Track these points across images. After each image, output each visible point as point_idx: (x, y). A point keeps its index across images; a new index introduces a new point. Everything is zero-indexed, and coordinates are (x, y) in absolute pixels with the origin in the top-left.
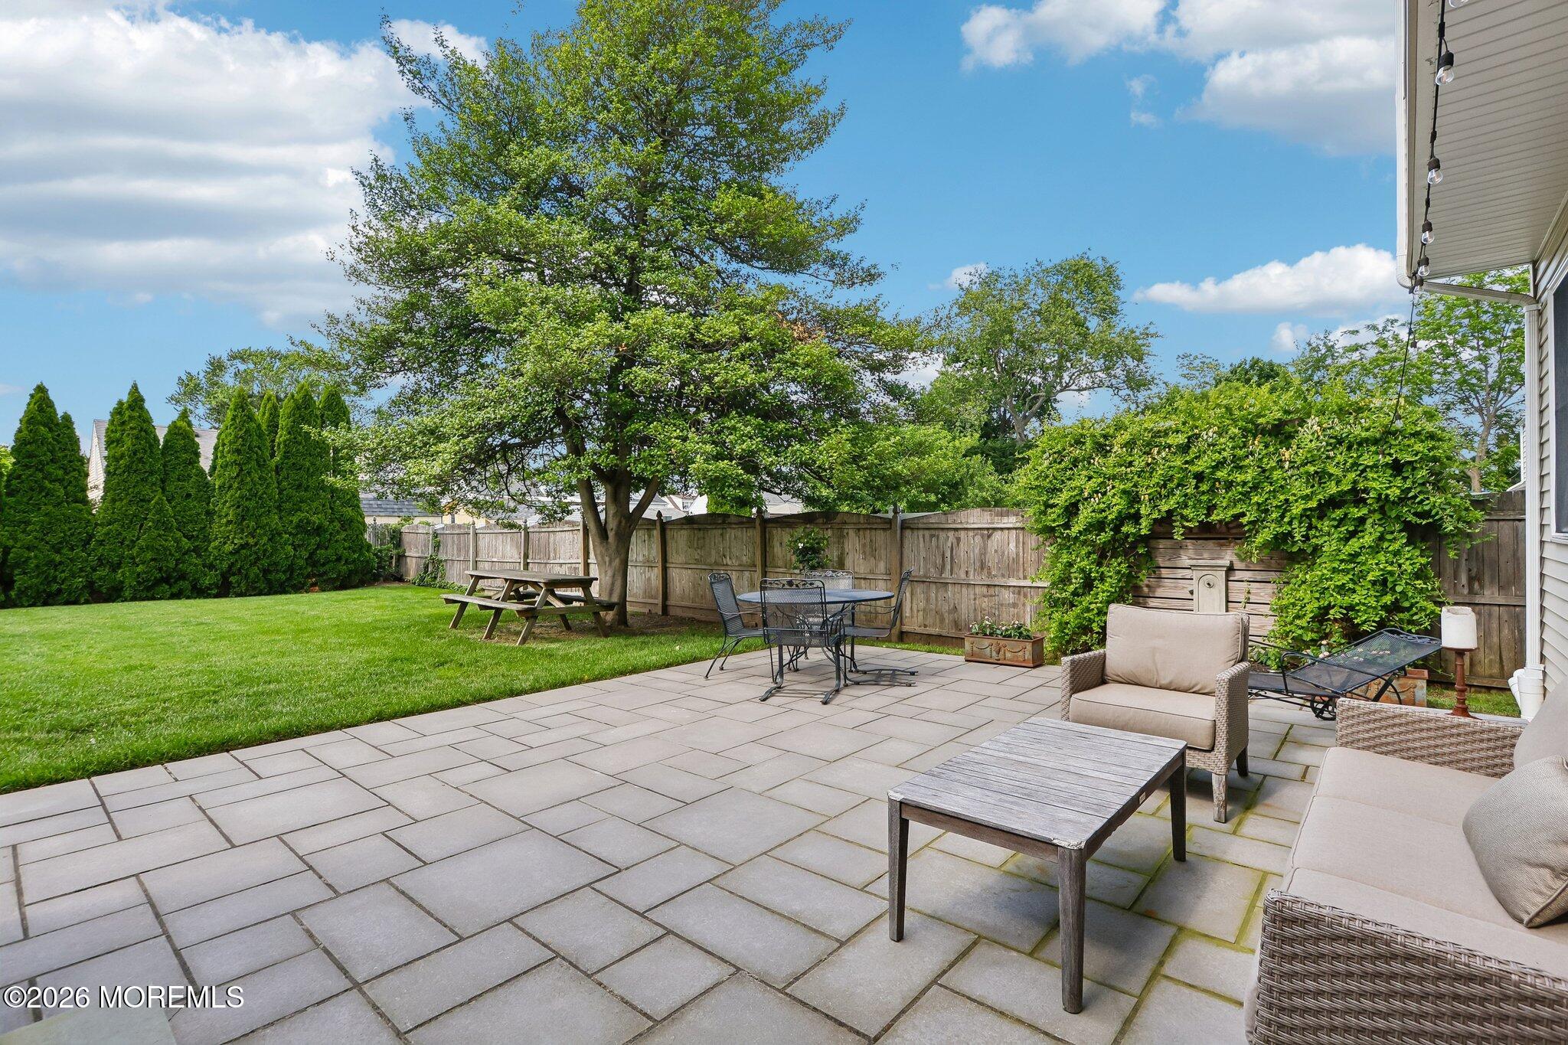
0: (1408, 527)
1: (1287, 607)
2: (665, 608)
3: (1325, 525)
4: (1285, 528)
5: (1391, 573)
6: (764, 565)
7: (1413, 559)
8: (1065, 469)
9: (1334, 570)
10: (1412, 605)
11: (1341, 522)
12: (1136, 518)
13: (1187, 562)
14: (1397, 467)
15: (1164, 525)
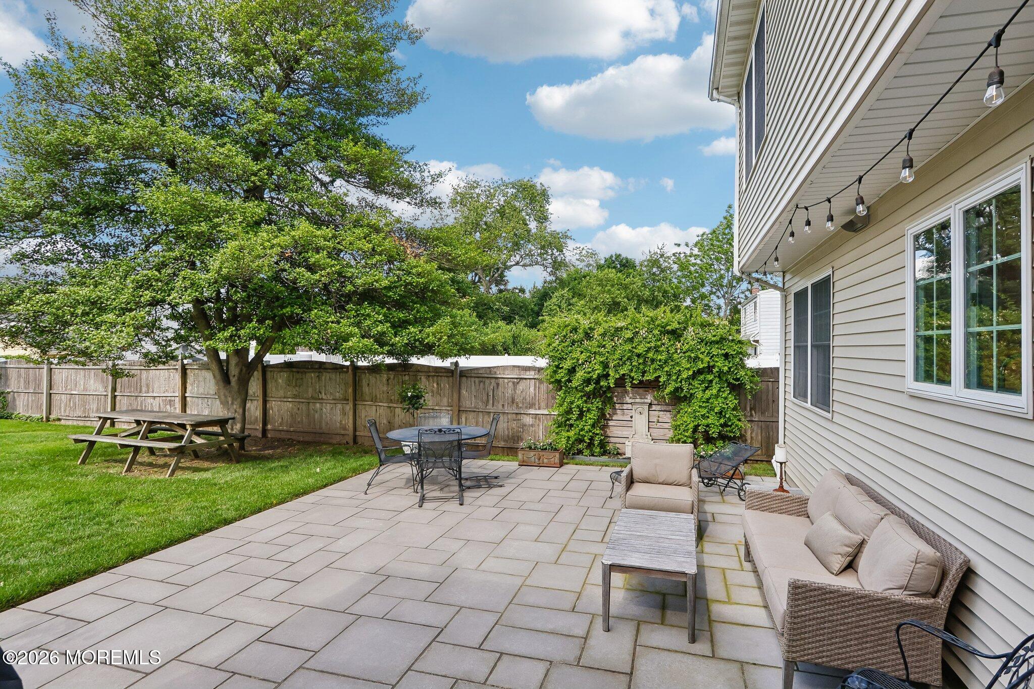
0: (730, 384)
1: (679, 426)
2: (264, 431)
3: (696, 383)
4: (679, 385)
5: (724, 408)
6: (355, 400)
7: (732, 402)
8: (568, 346)
9: (700, 407)
10: (732, 424)
11: (703, 382)
12: (607, 376)
13: (630, 401)
14: (726, 356)
15: (621, 382)
